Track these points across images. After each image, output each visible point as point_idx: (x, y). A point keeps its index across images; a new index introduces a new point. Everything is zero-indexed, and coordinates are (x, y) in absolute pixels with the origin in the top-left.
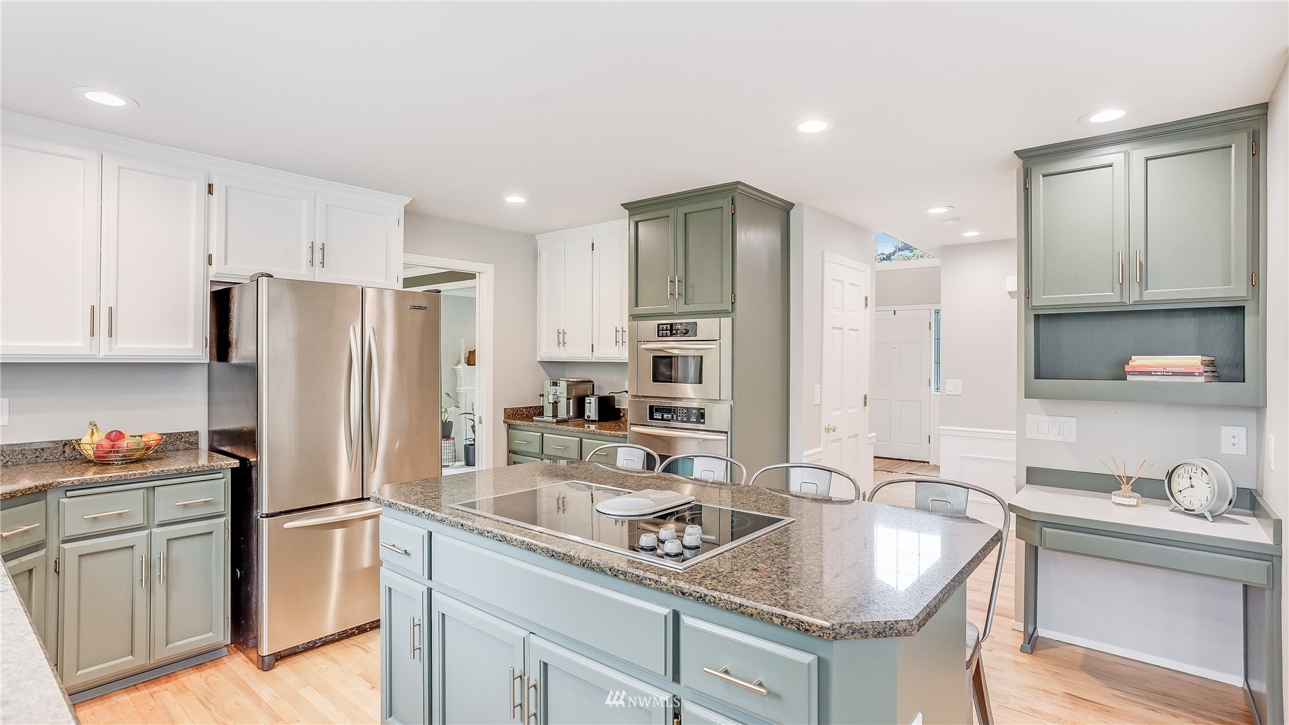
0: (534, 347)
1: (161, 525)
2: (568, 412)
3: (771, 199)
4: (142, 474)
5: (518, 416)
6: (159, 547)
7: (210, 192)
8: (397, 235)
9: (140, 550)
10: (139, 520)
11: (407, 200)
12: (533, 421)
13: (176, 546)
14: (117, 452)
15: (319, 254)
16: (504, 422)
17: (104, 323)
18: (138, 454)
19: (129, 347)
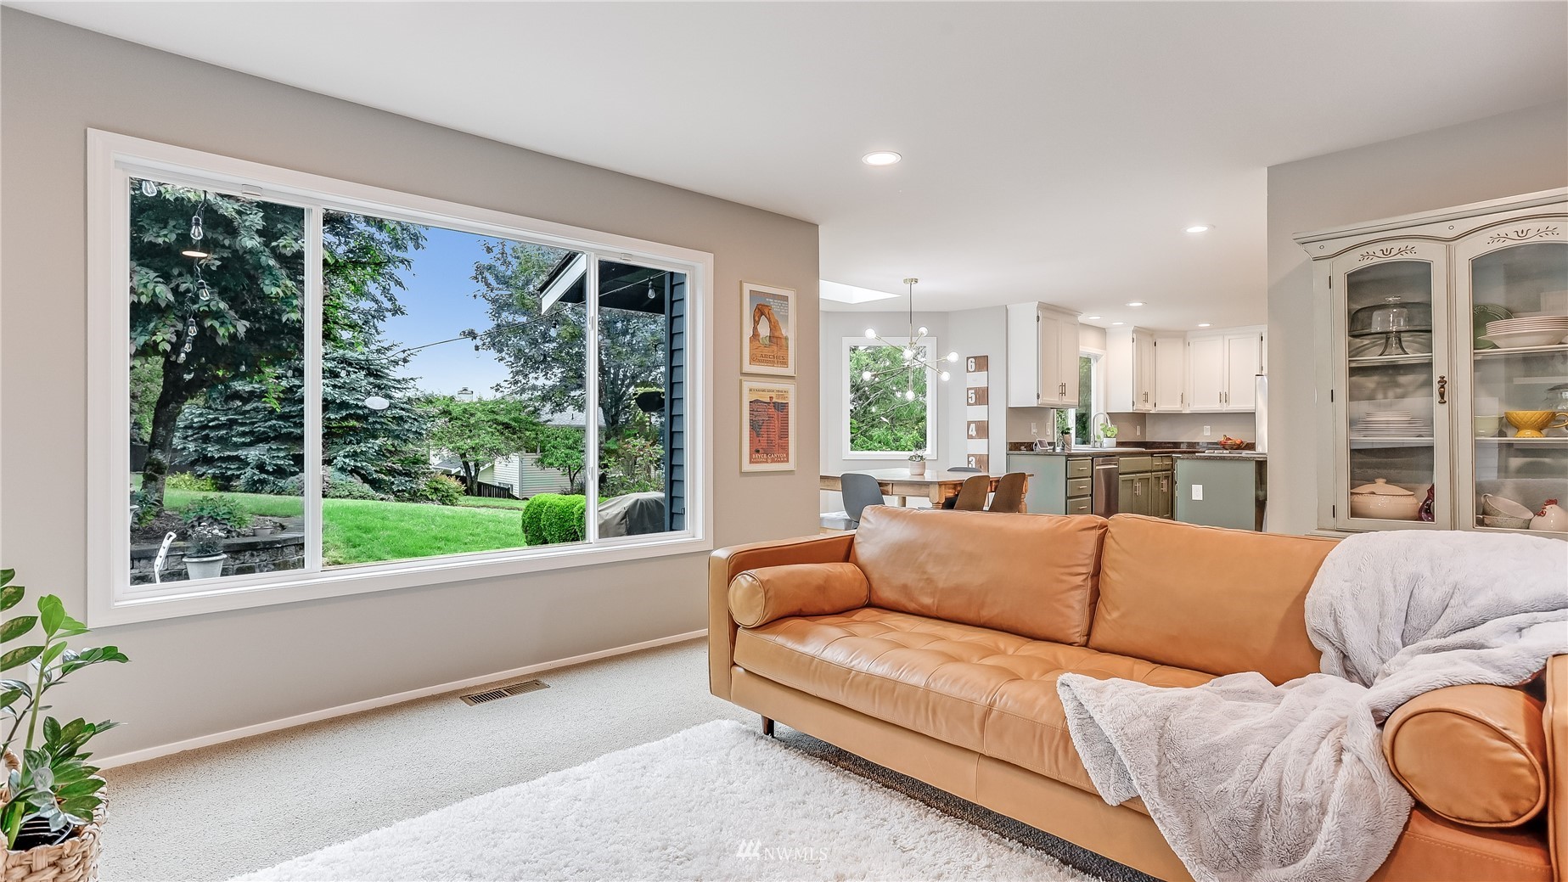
17: (1225, 398)
18: (1235, 447)
19: (1234, 406)
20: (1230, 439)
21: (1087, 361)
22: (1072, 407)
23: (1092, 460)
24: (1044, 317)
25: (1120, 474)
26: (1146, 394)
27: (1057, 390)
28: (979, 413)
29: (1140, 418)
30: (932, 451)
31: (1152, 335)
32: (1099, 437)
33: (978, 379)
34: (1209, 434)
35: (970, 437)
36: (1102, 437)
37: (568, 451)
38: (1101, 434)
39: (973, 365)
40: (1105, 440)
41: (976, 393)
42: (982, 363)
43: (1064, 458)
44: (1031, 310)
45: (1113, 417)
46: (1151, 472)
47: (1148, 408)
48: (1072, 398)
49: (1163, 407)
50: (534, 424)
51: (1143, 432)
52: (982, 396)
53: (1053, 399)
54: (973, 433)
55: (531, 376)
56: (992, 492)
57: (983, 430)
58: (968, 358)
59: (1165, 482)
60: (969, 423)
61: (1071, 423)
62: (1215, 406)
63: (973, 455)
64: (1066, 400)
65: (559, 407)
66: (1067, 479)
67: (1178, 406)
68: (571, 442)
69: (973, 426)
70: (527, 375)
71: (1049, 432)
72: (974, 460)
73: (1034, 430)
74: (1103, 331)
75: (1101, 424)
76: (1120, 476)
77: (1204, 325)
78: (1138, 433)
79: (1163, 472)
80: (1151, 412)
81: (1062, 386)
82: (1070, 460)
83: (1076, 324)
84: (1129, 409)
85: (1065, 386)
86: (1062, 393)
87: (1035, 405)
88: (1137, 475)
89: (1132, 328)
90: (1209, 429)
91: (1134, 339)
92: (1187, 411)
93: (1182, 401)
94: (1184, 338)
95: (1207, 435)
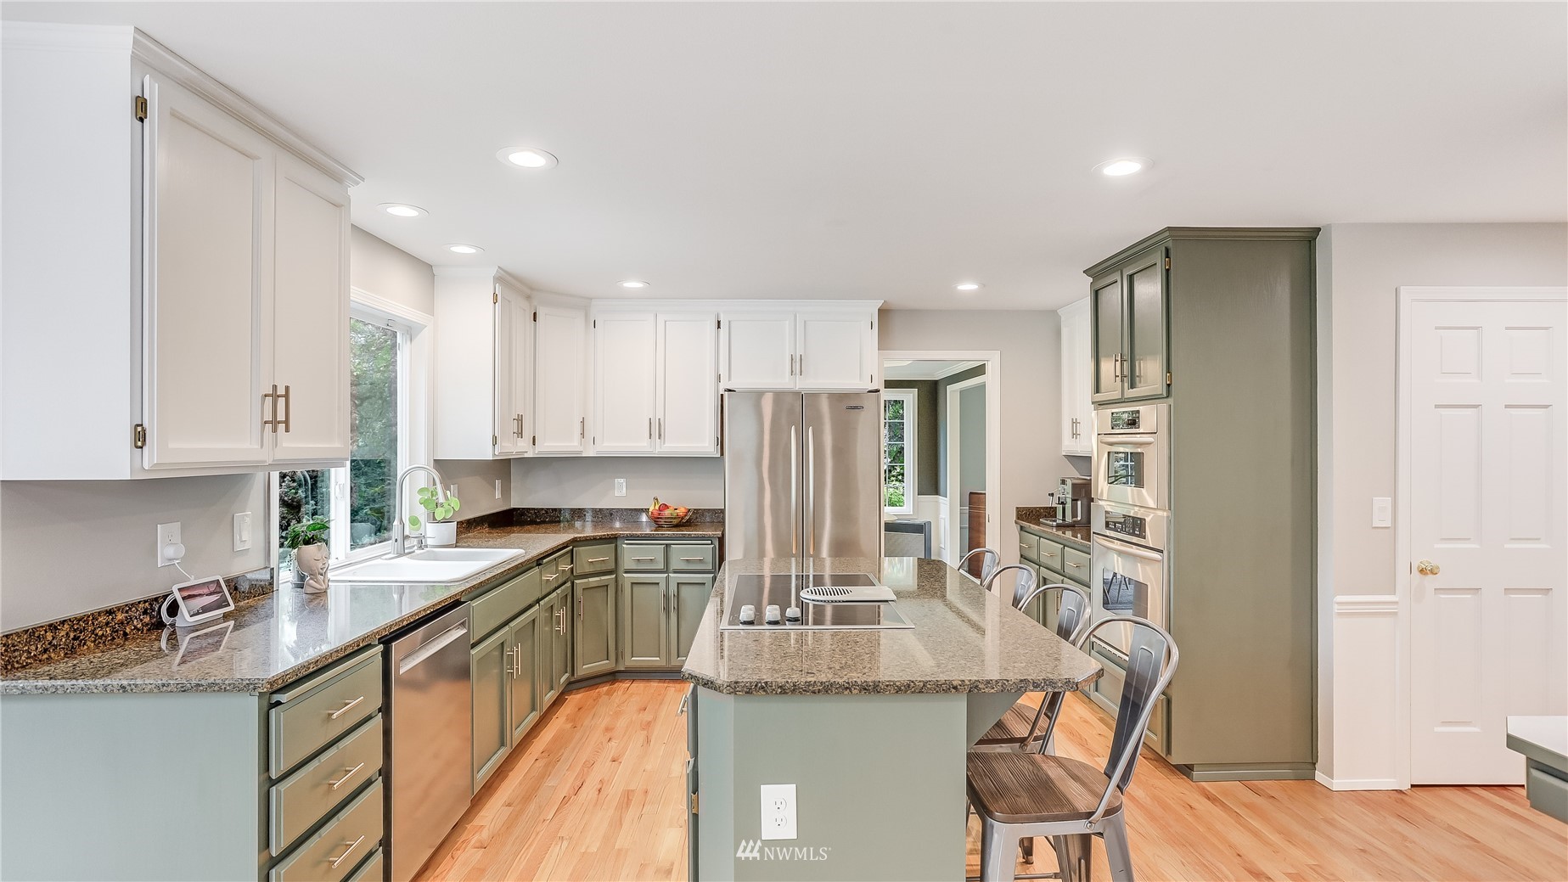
0: (1058, 439)
1: (675, 572)
2: (1074, 515)
3: (1293, 234)
4: (662, 534)
5: (1029, 516)
6: (673, 588)
7: (719, 327)
8: (873, 336)
9: (663, 586)
10: (661, 566)
11: (879, 303)
12: (1039, 524)
13: (684, 589)
14: (661, 518)
15: (798, 365)
16: (1016, 523)
17: (657, 429)
18: (675, 522)
19: (673, 446)
20: (666, 507)
21: (384, 341)
23: (386, 654)
25: (474, 646)
26: (520, 419)
27: (250, 415)
29: (502, 469)
31: (528, 298)
32: (414, 521)
34: (624, 493)
36: (423, 518)
38: (422, 513)
40: (430, 528)
45: (447, 469)
46: (538, 601)
47: (520, 448)
49: (550, 445)
51: (506, 491)
53: (227, 445)
59: (561, 613)
62: (641, 445)
64: (295, 444)
66: (269, 786)
67: (576, 444)
73: (170, 551)
74: (425, 270)
75: (421, 491)
76: (473, 652)
77: (633, 285)
78: (498, 495)
79: (559, 591)
80: (526, 455)
81: (275, 396)
82: (279, 703)
83: (339, 206)
84: (487, 454)
85: (287, 396)
86: (275, 423)
87: (126, 476)
88: (512, 624)
89: (493, 271)
90: (625, 484)
91: (495, 295)
92: (590, 452)
93: (583, 434)
94: (586, 310)
95: (619, 493)
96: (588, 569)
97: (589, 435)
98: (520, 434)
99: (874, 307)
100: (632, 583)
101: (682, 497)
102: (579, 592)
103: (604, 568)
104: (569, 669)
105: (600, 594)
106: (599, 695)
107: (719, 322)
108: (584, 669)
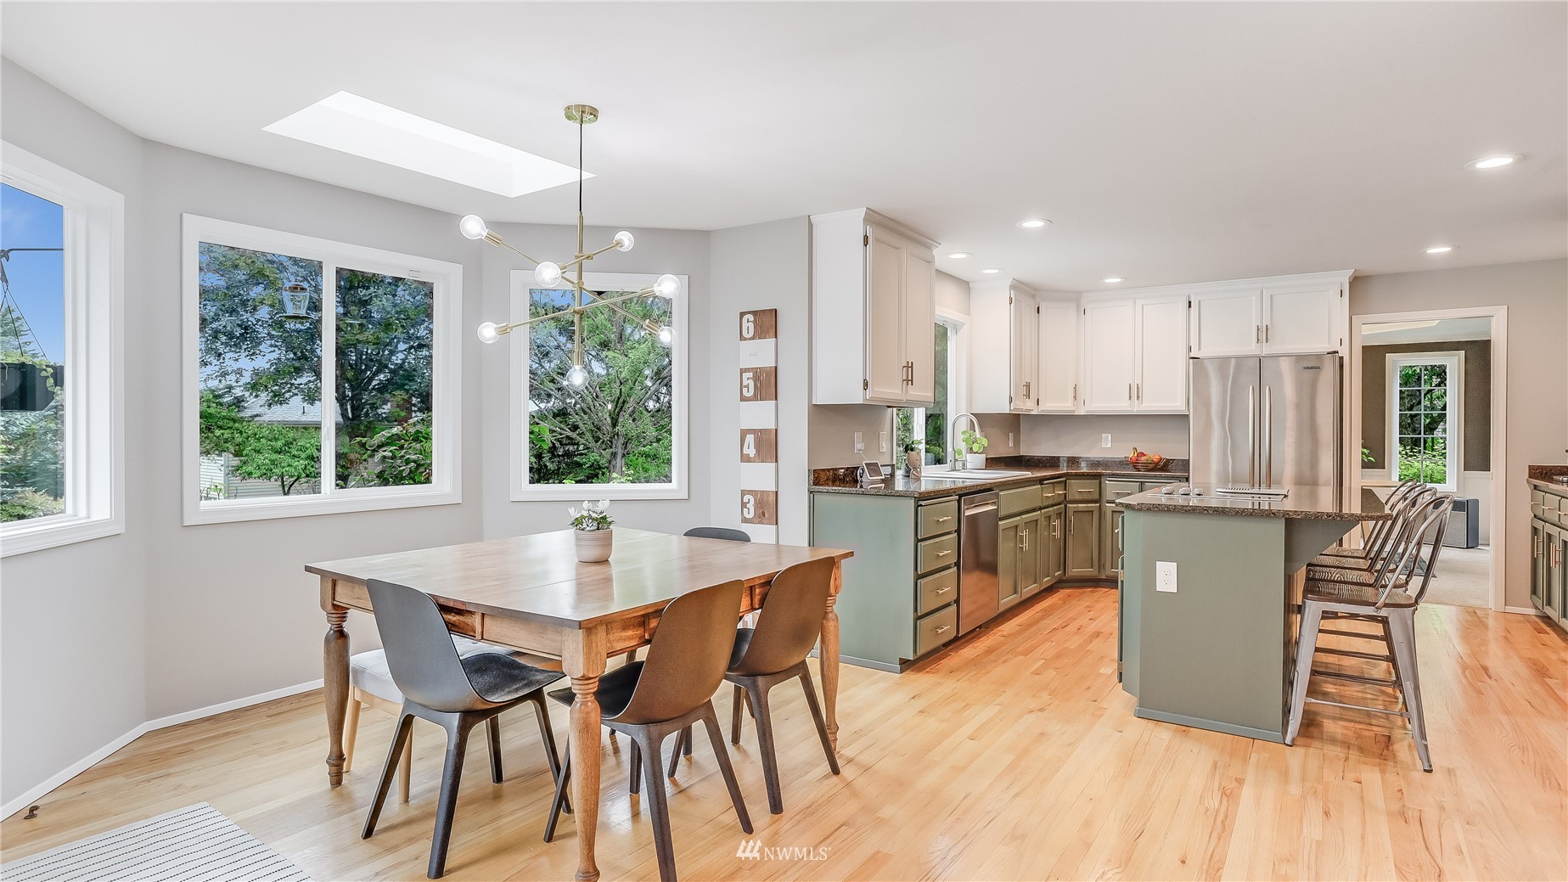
4: (1139, 475)
7: (1190, 306)
8: (1342, 303)
11: (1350, 272)
14: (1138, 463)
15: (1264, 333)
16: (1528, 482)
17: (1135, 392)
18: (1151, 466)
19: (1151, 404)
20: (1143, 454)
21: (941, 334)
22: (919, 404)
23: (959, 502)
24: (876, 239)
25: (1001, 519)
26: (1028, 386)
27: (900, 375)
28: (760, 415)
29: (1013, 422)
30: (679, 482)
31: (1033, 296)
32: (960, 453)
33: (760, 353)
34: (1109, 445)
35: (745, 459)
36: (964, 452)
37: (275, 456)
38: (963, 446)
39: (751, 325)
40: (969, 457)
41: (756, 378)
42: (766, 322)
43: (912, 502)
44: (853, 223)
45: (984, 420)
46: (1040, 509)
47: (1027, 406)
48: (923, 390)
49: (1050, 406)
50: (234, 421)
51: (1017, 442)
52: (766, 384)
53: (892, 390)
54: (751, 451)
55: (228, 356)
56: (753, 609)
57: (767, 445)
58: (742, 314)
59: (1057, 523)
60: (744, 433)
61: (919, 433)
62: (1123, 406)
63: (750, 492)
64: (914, 392)
65: (278, 399)
66: (918, 541)
67: (1070, 405)
68: (279, 444)
69: (750, 438)
70: (220, 355)
71: (885, 446)
72: (752, 501)
73: (859, 446)
74: (965, 285)
75: (963, 433)
76: (1000, 523)
77: (1113, 280)
78: (1011, 444)
79: (1055, 508)
80: (1032, 413)
81: (908, 367)
82: (921, 505)
83: (929, 262)
84: (1005, 408)
85: (912, 367)
86: (907, 380)
87: (861, 401)
88: (1023, 516)
89: (1009, 282)
90: (1110, 438)
91: (1011, 299)
92: (1082, 412)
93: (1075, 397)
94: (1078, 302)
95: (1107, 447)
96: (1077, 497)
97: (1080, 398)
98: (1028, 396)
99: (1345, 277)
100: (1113, 511)
101: (1156, 448)
102: (1070, 513)
103: (1090, 497)
104: (1062, 568)
105: (1086, 517)
106: (1085, 592)
107: (1190, 302)
108: (1074, 571)
